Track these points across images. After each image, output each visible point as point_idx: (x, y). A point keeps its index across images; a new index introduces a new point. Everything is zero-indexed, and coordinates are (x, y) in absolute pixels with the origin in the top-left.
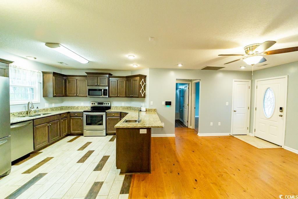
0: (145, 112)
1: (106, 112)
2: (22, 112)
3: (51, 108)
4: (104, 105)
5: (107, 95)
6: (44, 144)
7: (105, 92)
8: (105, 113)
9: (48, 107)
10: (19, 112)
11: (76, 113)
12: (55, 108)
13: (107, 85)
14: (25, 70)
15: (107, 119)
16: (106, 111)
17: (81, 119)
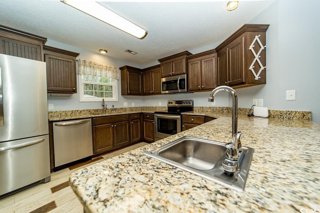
0: (267, 120)
1: (181, 115)
2: (99, 109)
3: (130, 108)
4: (183, 104)
5: (184, 88)
6: (107, 148)
7: (183, 82)
8: (179, 117)
9: (127, 106)
10: (96, 109)
11: (148, 115)
12: (134, 107)
13: (184, 71)
14: (100, 66)
15: (183, 126)
16: (182, 113)
17: (152, 122)
